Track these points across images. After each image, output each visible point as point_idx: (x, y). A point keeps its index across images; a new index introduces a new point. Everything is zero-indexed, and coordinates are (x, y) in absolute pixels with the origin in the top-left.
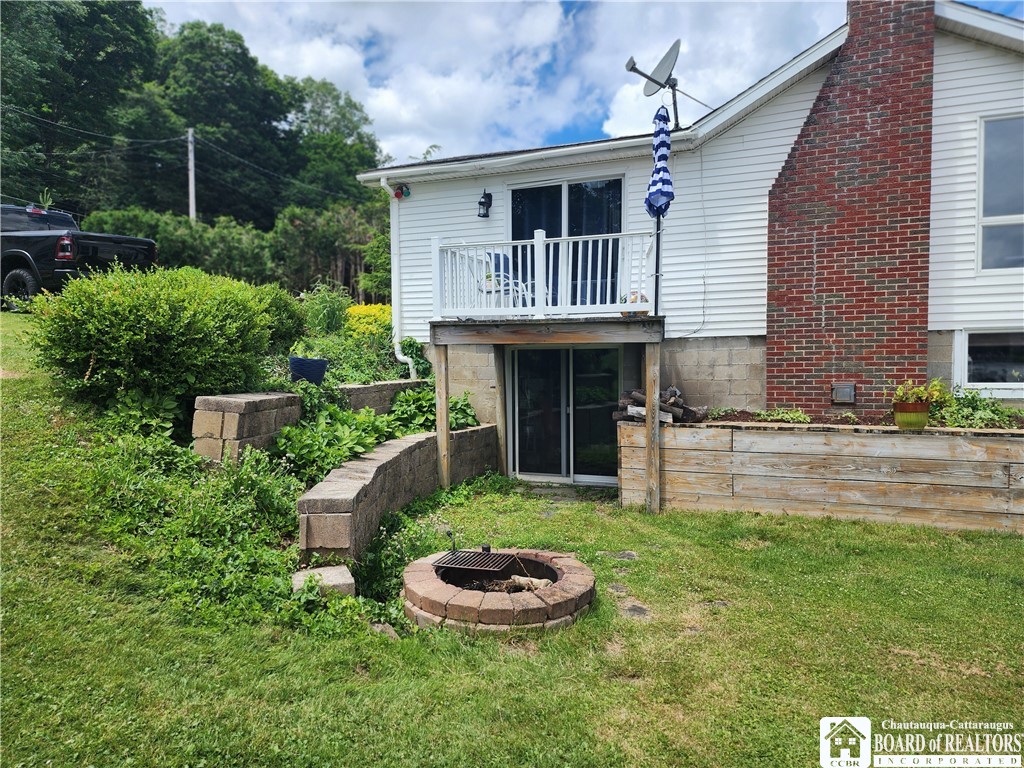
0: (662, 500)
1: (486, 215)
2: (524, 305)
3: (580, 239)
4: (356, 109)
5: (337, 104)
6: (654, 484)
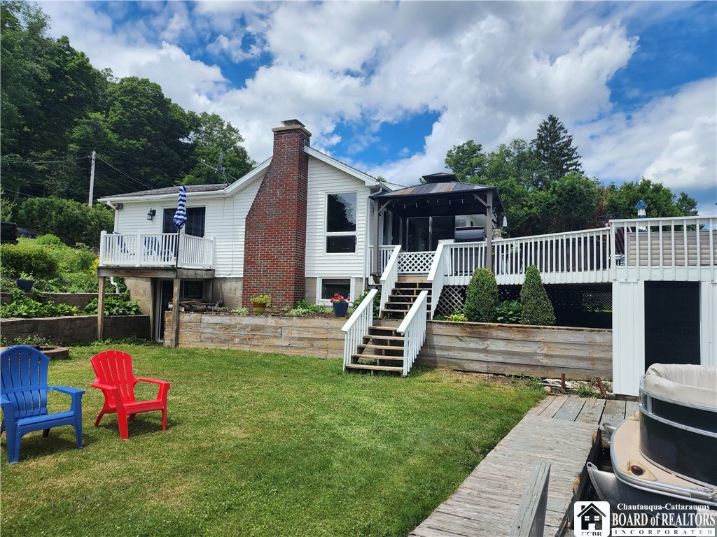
1: (152, 220)
4: (234, 131)
5: (221, 128)
6: (174, 336)
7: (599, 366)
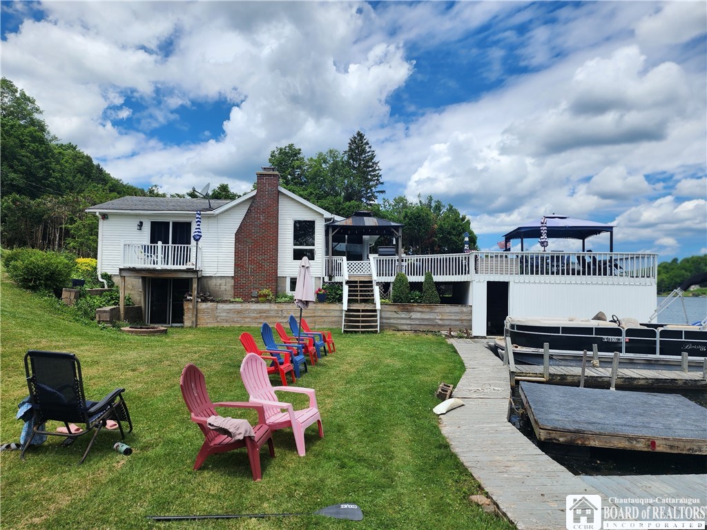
0: (196, 325)
1: (140, 229)
2: (154, 264)
3: (176, 245)
6: (194, 319)
7: (465, 323)
